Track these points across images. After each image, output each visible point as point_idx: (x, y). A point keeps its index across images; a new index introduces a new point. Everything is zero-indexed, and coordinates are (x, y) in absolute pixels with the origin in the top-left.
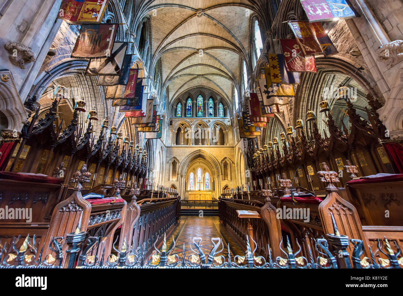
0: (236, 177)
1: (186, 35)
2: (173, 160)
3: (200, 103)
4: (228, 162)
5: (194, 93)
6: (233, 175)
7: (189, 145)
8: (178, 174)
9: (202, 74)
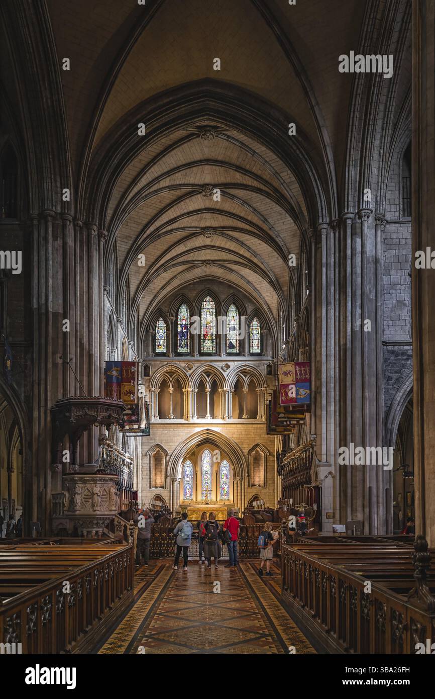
0: (274, 481)
2: (155, 449)
3: (208, 317)
4: (261, 453)
5: (194, 295)
6: (269, 476)
7: (185, 420)
8: (166, 477)
9: (213, 258)
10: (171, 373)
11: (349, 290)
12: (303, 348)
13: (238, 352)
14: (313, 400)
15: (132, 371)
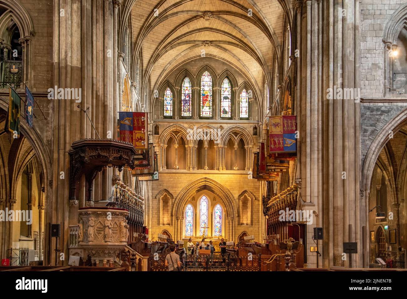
0: (259, 220)
2: (163, 193)
4: (248, 197)
5: (195, 70)
6: (254, 217)
7: (188, 170)
8: (172, 215)
9: (211, 39)
10: (176, 132)
11: (331, 53)
12: (285, 110)
13: (230, 116)
14: (298, 149)
15: (143, 120)
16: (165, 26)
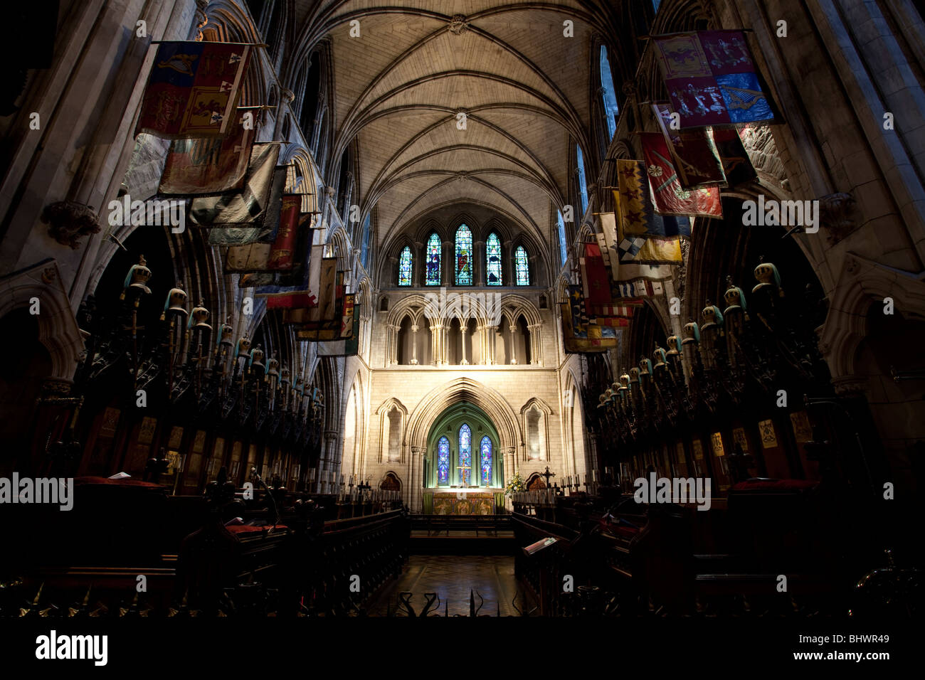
0: (560, 451)
1: (421, 75)
2: (391, 404)
3: (464, 247)
4: (538, 410)
5: (446, 219)
6: (552, 445)
7: (433, 365)
8: (404, 445)
9: (468, 169)
10: (415, 308)
13: (501, 284)
16: (396, 136)
